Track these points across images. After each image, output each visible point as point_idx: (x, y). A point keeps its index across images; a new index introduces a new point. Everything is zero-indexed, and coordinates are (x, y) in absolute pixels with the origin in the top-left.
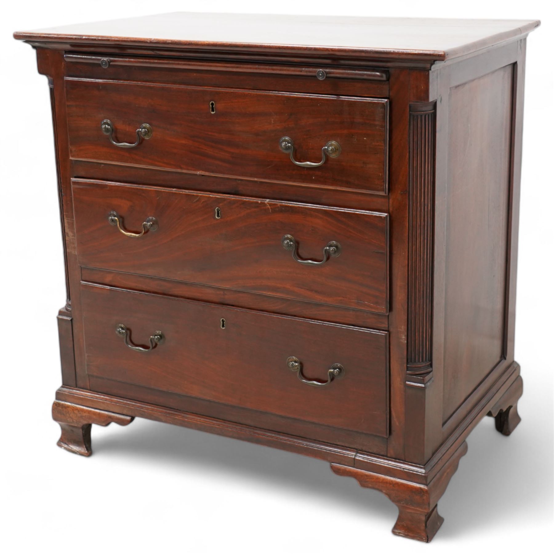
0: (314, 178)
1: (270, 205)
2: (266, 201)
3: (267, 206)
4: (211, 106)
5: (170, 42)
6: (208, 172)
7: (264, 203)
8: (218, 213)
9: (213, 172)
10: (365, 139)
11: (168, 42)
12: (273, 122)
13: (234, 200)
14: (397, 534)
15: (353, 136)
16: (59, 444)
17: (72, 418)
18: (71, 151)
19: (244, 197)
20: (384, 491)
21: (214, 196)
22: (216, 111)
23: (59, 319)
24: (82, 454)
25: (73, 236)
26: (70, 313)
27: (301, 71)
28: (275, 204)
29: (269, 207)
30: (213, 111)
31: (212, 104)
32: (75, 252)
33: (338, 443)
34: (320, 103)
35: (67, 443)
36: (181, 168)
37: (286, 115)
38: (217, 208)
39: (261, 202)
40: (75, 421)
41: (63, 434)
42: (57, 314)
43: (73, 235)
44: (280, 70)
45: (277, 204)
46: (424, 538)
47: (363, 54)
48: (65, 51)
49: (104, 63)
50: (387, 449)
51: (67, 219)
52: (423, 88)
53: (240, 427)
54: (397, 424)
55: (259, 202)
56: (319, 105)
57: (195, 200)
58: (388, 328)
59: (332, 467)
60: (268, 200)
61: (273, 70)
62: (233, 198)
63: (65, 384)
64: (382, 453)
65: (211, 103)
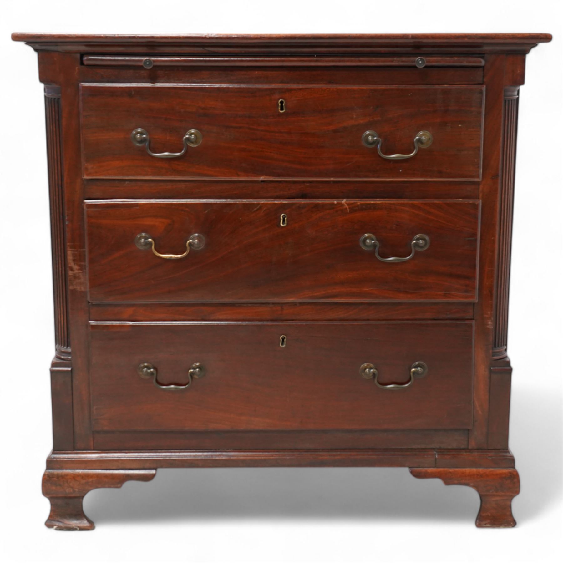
0: (401, 171)
1: (348, 204)
2: (343, 201)
3: (345, 205)
4: (280, 104)
5: (236, 36)
6: (273, 176)
7: (341, 203)
8: (284, 221)
9: (279, 175)
10: (460, 125)
11: (233, 36)
12: (355, 116)
13: (304, 204)
14: (484, 525)
15: (447, 125)
16: (49, 524)
17: (72, 487)
18: (86, 169)
19: (316, 200)
20: (472, 484)
21: (279, 202)
22: (286, 109)
23: (52, 373)
24: (81, 529)
25: (79, 270)
26: (70, 362)
27: (392, 61)
28: (354, 203)
29: (347, 206)
30: (282, 109)
31: (282, 102)
32: (81, 289)
33: (414, 447)
34: (411, 93)
35: (61, 520)
36: (238, 176)
37: (371, 108)
38: (283, 215)
39: (337, 203)
40: (77, 490)
41: (52, 511)
42: (49, 366)
43: (79, 268)
44: (369, 61)
45: (356, 203)
46: (512, 523)
47: (466, 40)
48: (80, 53)
49: (148, 63)
50: (468, 441)
51: (71, 251)
52: (519, 72)
53: (298, 453)
54: (480, 412)
55: (335, 202)
56: (409, 95)
57: (255, 209)
58: (473, 316)
59: (412, 473)
60: (345, 200)
61: (361, 61)
62: (303, 202)
63: (57, 449)
64: (463, 447)
65: (280, 101)
